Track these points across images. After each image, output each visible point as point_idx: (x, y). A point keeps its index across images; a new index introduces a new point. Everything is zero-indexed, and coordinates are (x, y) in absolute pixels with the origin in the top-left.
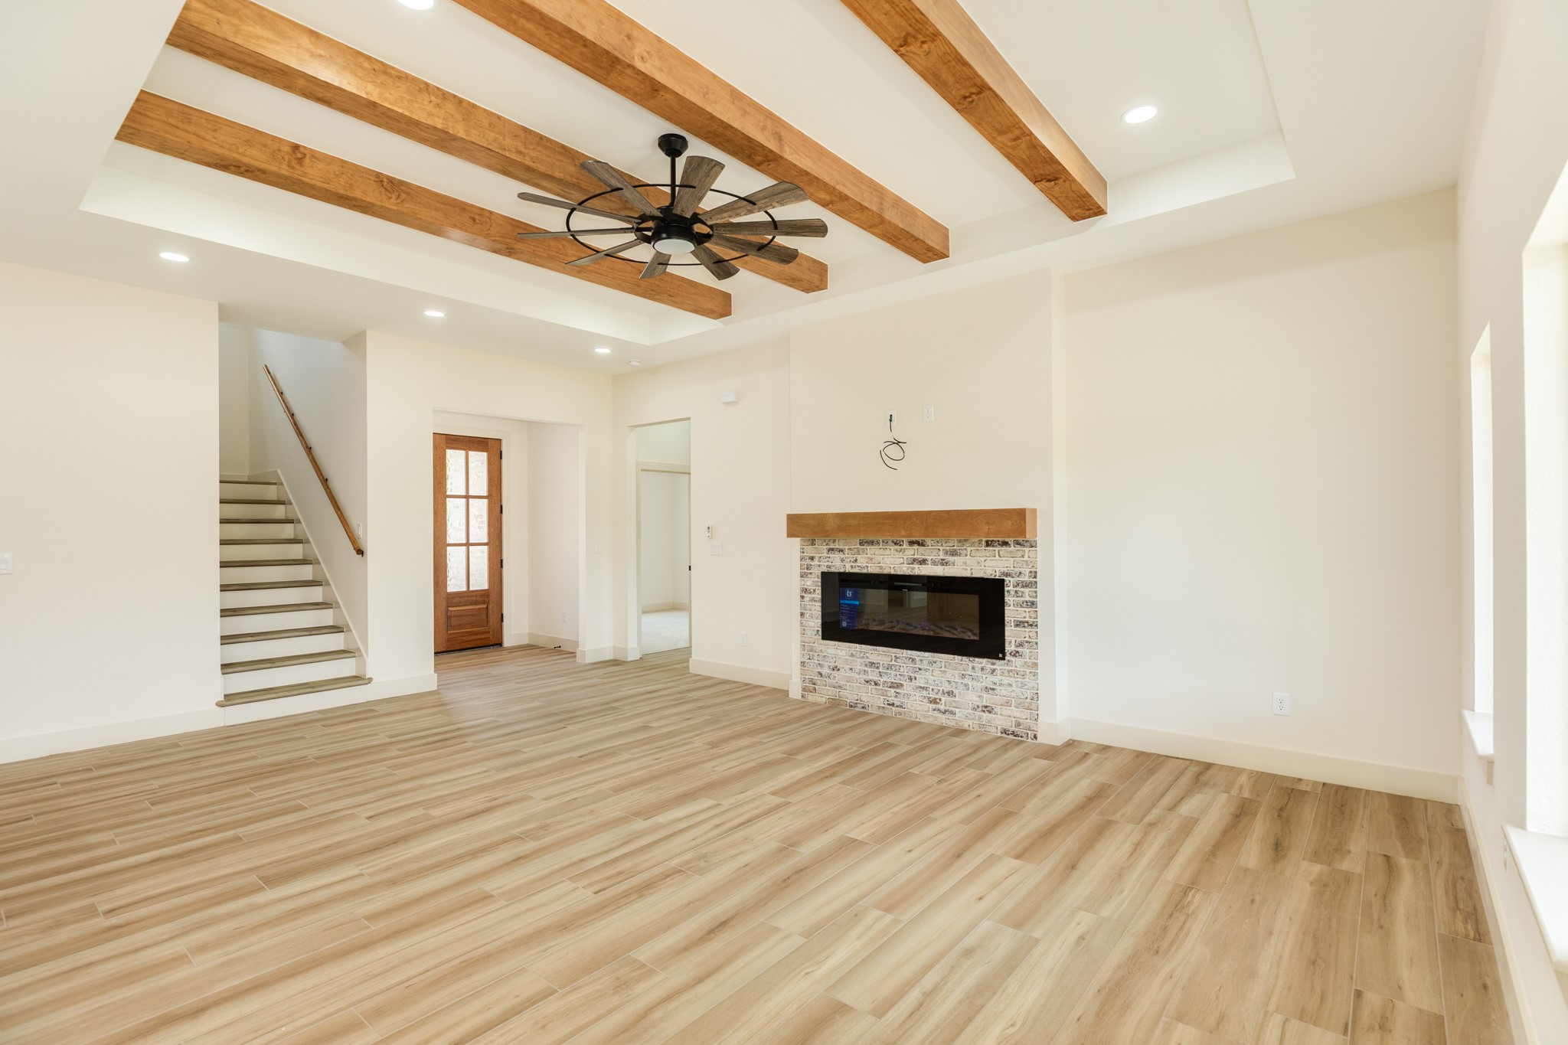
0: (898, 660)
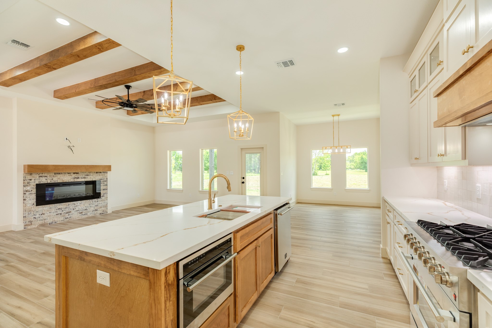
0: (69, 205)
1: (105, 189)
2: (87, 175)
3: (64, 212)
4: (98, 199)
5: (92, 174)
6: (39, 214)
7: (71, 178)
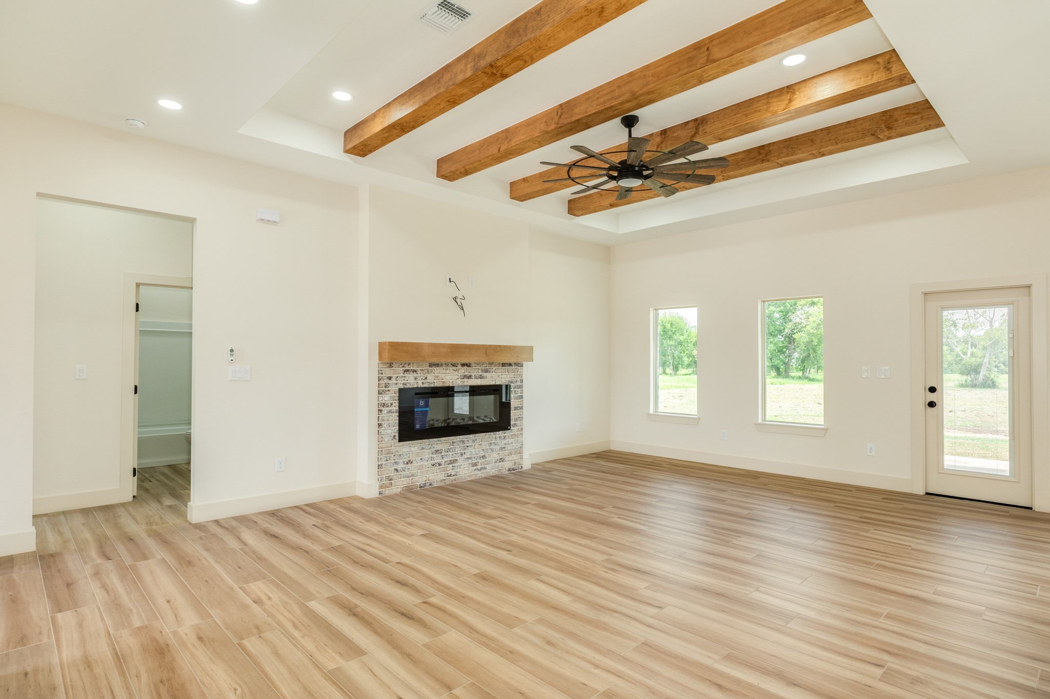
0: (454, 444)
1: (517, 407)
2: (486, 371)
3: (446, 459)
4: (505, 431)
5: (494, 368)
6: (404, 462)
7: (457, 377)
